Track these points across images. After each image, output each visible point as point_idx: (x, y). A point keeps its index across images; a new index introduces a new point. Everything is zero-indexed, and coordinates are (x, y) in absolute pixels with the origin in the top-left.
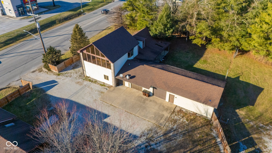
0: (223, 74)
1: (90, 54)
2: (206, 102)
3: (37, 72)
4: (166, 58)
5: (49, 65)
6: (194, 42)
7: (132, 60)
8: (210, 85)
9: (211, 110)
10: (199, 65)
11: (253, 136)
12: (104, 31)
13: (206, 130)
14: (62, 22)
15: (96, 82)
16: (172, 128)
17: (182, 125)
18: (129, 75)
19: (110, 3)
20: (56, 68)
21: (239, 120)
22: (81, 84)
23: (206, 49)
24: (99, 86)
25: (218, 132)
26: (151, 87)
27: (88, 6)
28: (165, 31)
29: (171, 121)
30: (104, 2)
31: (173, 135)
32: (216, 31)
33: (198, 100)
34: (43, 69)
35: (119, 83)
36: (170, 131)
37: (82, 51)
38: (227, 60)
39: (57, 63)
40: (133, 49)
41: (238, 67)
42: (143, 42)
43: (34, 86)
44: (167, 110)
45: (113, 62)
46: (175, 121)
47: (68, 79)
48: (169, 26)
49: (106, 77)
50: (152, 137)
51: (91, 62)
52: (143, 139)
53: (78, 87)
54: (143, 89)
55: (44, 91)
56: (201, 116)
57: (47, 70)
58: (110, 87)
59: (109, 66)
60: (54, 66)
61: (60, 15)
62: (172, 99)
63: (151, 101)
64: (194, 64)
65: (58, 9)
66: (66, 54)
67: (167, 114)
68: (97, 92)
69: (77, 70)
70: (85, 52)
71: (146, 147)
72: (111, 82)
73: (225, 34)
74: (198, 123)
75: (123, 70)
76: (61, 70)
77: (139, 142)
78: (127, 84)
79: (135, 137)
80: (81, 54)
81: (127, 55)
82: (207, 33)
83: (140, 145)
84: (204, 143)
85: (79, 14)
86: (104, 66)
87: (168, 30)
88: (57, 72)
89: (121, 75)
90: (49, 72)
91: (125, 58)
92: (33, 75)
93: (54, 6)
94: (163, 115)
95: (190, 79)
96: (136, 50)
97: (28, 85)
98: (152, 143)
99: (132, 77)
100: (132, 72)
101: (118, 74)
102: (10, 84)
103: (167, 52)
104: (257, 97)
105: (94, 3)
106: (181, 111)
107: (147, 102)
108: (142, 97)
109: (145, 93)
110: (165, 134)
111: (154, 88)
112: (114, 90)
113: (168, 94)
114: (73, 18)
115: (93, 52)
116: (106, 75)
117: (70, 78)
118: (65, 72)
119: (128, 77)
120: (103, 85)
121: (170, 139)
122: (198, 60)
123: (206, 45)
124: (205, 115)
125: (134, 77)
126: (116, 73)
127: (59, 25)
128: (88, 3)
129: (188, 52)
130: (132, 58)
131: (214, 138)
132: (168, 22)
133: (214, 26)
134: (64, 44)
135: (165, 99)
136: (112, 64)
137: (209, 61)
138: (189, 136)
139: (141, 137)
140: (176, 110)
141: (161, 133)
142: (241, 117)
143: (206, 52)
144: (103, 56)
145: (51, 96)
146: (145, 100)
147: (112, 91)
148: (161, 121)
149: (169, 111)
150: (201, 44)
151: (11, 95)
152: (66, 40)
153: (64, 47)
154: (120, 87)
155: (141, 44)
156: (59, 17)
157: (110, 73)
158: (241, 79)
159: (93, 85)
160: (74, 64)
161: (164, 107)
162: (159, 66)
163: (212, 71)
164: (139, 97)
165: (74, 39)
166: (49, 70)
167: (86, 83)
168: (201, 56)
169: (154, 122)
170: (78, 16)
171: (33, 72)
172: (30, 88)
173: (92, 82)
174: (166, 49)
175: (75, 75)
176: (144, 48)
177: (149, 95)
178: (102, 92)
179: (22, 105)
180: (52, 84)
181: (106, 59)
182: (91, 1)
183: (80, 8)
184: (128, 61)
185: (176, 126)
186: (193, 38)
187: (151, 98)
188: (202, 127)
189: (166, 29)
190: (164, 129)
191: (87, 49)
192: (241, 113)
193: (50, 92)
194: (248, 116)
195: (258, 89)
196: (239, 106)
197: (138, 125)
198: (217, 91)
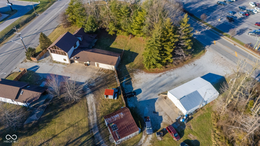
0: (122, 49)
1: (54, 49)
2: (111, 64)
3: (24, 62)
4: (96, 43)
5: (31, 58)
6: (110, 33)
7: (77, 49)
8: (113, 57)
9: (114, 67)
10: (113, 46)
11: (130, 74)
12: (56, 29)
13: (112, 75)
14: (24, 25)
15: (60, 63)
16: (99, 77)
17: (103, 75)
18: (76, 57)
19: (55, 2)
20: (36, 59)
21: (126, 69)
22: (52, 65)
23: (117, 36)
24: (61, 65)
26: (88, 61)
27: (39, 8)
28: (92, 29)
29: (98, 74)
30: (50, 2)
31: (99, 80)
32: (118, 27)
33: (108, 64)
34: (27, 60)
35: (72, 62)
36: (97, 78)
38: (127, 41)
39: (35, 56)
40: (76, 43)
41: (131, 44)
42: (81, 38)
43: (27, 70)
44: (96, 70)
45: (67, 52)
46: (100, 74)
47: (44, 64)
48: (94, 26)
49: (65, 60)
50: (90, 82)
51: (55, 53)
52: (86, 83)
53: (51, 67)
54: (85, 63)
55: (34, 72)
56: (111, 70)
57: (30, 61)
58: (68, 64)
59: (65, 55)
60: (34, 58)
61: (20, 19)
62: (98, 65)
63: (89, 68)
64: (110, 45)
65: (16, 14)
66: (38, 49)
67: (96, 72)
68: (62, 68)
69: (47, 58)
70: (51, 49)
71: (88, 85)
72: (68, 62)
73: (123, 28)
74: (109, 73)
75: (72, 56)
76: (38, 60)
77: (85, 84)
78: (76, 62)
79: (83, 83)
80: (49, 50)
81: (73, 47)
82: (114, 29)
83: (85, 86)
84: (111, 80)
85: (34, 16)
86: (62, 54)
87: (94, 28)
88: (37, 61)
89: (72, 58)
90: (31, 61)
91: (73, 49)
92: (23, 65)
93: (12, 11)
94: (95, 73)
95: (105, 55)
96: (78, 44)
97: (25, 70)
98: (90, 84)
99: (78, 58)
100: (77, 55)
101: (71, 58)
102: (12, 71)
103: (96, 40)
104: (135, 58)
105: (42, 4)
106: (103, 69)
107: (87, 68)
108: (85, 67)
109: (86, 64)
110: (95, 80)
111: (89, 61)
112: (70, 65)
113: (96, 63)
114: (30, 21)
115: (55, 49)
116: (65, 58)
117: (45, 63)
118: (41, 60)
119: (76, 58)
120: (64, 64)
121: (98, 81)
122: (112, 43)
123: (116, 34)
124: (112, 69)
125: (79, 58)
127: (23, 27)
128: (38, 5)
129: (108, 39)
130: (76, 48)
131: (115, 77)
132: (92, 25)
133: (118, 24)
134: (33, 42)
135: (95, 66)
136: (67, 54)
137: (118, 43)
138: (105, 79)
139: (86, 82)
140: (100, 69)
141: (94, 79)
142: (127, 67)
143: (117, 38)
144: (60, 50)
145: (39, 73)
146: (86, 67)
147: (69, 66)
148: (94, 75)
149: (97, 71)
150: (113, 34)
151: (19, 76)
152: (33, 39)
153: (34, 44)
154: (73, 63)
155: (80, 39)
156: (21, 21)
157: (66, 57)
158: (130, 51)
159: (59, 65)
160: (45, 55)
161: (95, 69)
162: (91, 50)
163: (118, 48)
164: (83, 67)
166: (31, 60)
167: (54, 64)
168: (114, 40)
169: (91, 76)
170: (34, 18)
171: (22, 63)
172: (26, 72)
173: (58, 63)
174: (96, 38)
175: (47, 61)
176: (82, 41)
177: (88, 65)
178: (64, 68)
179: (26, 80)
180: (37, 67)
181: (63, 51)
182: (39, 3)
183: (33, 11)
184: (75, 50)
185: (100, 76)
186: (109, 31)
187: (89, 66)
188: (111, 74)
189: (93, 28)
190: (95, 78)
191: (52, 47)
192: (127, 66)
193: (38, 71)
194: (130, 67)
195: (136, 54)
196: (128, 63)
197: (84, 79)
198: (115, 59)
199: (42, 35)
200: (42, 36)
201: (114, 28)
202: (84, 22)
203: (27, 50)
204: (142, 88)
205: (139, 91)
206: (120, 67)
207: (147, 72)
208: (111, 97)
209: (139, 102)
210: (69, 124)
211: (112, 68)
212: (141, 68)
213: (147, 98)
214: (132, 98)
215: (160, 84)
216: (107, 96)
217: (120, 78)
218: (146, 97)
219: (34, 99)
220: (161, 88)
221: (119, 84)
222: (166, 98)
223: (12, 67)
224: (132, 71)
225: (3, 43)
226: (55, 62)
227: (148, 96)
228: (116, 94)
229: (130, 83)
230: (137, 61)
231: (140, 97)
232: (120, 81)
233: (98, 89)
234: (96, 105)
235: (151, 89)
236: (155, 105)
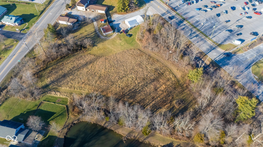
0: (108, 5)
4: (96, 2)
5: (68, 8)
10: (103, 3)
17: (100, 15)
20: (70, 9)
24: (82, 11)
25: (105, 16)
26: (93, 9)
31: (98, 17)
33: (102, 10)
35: (86, 10)
38: (111, 1)
39: (70, 8)
40: (88, 2)
41: (112, 3)
47: (74, 11)
49: (83, 9)
50: (94, 17)
51: (79, 6)
57: (67, 10)
59: (84, 6)
62: (97, 11)
66: (71, 5)
67: (97, 14)
69: (75, 9)
71: (94, 19)
72: (85, 10)
74: (102, 14)
78: (88, 10)
80: (76, 5)
86: (82, 6)
89: (87, 8)
91: (86, 4)
92: (65, 11)
97: (67, 13)
99: (89, 8)
100: (89, 7)
106: (100, 13)
107: (93, 13)
113: (97, 10)
118: (73, 9)
137: (107, 2)
139: (92, 18)
144: (81, 4)
147: (85, 12)
157: (84, 8)
158: (112, 5)
160: (74, 7)
162: (94, 5)
164: (91, 12)
177: (93, 11)
178: (83, 13)
180: (71, 12)
181: (83, 5)
184: (87, 5)
190: (96, 16)
191: (78, 3)
192: (110, 12)
193: (72, 14)
194: (112, 12)
195: (115, 7)
196: (110, 11)
197: (92, 16)
198: (105, 8)
203: (66, 5)
204: (116, 20)
205: (114, 21)
206: (107, 12)
207: (119, 14)
208: (103, 22)
211: (103, 12)
212: (116, 12)
214: (111, 23)
216: (102, 22)
217: (107, 16)
218: (117, 23)
219: (74, 22)
221: (106, 18)
222: (124, 23)
223: (61, 12)
224: (112, 14)
225: (52, 2)
226: (79, 10)
228: (105, 21)
229: (111, 18)
230: (114, 10)
231: (115, 23)
232: (107, 17)
233: (97, 20)
234: (98, 25)
236: (120, 25)
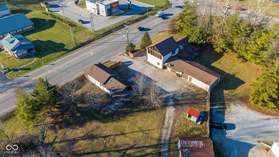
0: (225, 71)
1: (152, 50)
2: (206, 83)
3: (122, 55)
4: (196, 57)
5: (129, 53)
6: (216, 50)
7: (174, 56)
8: (211, 75)
9: (208, 87)
10: (215, 64)
11: (226, 102)
12: (161, 33)
13: (203, 96)
14: (133, 23)
15: (152, 65)
16: (187, 92)
17: (192, 92)
18: (171, 64)
19: (168, 8)
20: (133, 55)
21: (223, 94)
22: (145, 65)
23: (223, 55)
24: (154, 67)
25: (208, 98)
26: (181, 72)
27: (152, 11)
28: (198, 41)
29: (187, 89)
30: (163, 8)
31: (186, 95)
32: (230, 45)
33: (203, 81)
34: (125, 54)
35: (164, 67)
36: (185, 93)
37: (148, 48)
38: (234, 64)
39: (133, 52)
40: (175, 50)
41: (238, 69)
42: (183, 46)
43: (122, 63)
44: (187, 84)
45: (163, 56)
46: (189, 90)
47: (138, 62)
48: (200, 38)
49: (158, 64)
50: (176, 94)
51: (152, 54)
52: (172, 94)
53: (143, 66)
54: (177, 72)
55: (127, 66)
56: (203, 90)
57: (127, 55)
58: (159, 69)
59: (161, 58)
60: (131, 54)
61: (133, 17)
62: (190, 79)
63: (180, 79)
64: (212, 63)
65: (131, 12)
66: (138, 47)
67: (186, 86)
68: (152, 70)
69: (143, 57)
70: (150, 49)
71: (172, 97)
72: (160, 66)
73: (235, 47)
74: (201, 92)
75: (168, 61)
76: (134, 56)
77: (169, 95)
78: (169, 69)
79: (168, 93)
80: (147, 49)
81: (171, 53)
83: (170, 96)
84: (200, 100)
85: (145, 17)
86: (158, 57)
87: (200, 40)
88: (133, 57)
89: (166, 64)
90: (128, 56)
91: (170, 55)
92: (120, 57)
93: (129, 9)
94: (184, 86)
95: (202, 71)
96: (177, 51)
97: (120, 62)
98: (175, 96)
99: (172, 65)
100: (172, 63)
101: (165, 63)
102: (109, 60)
103: (197, 54)
104: (239, 85)
105: (156, 8)
106: (194, 86)
107: (178, 79)
108: (175, 77)
109: (177, 75)
110: (182, 94)
111: (182, 73)
112: (161, 71)
113: (189, 76)
114: (141, 21)
115: (154, 50)
116: (159, 62)
117: (139, 61)
118: (137, 58)
119: (170, 65)
120: (156, 67)
121: (184, 96)
122: (215, 61)
123: (223, 52)
124: (205, 89)
125: (173, 65)
126: (164, 62)
127: (132, 25)
128: (152, 8)
129: (211, 55)
130: (174, 55)
131: (206, 99)
132: (200, 36)
133: (230, 42)
134: (135, 40)
135: (187, 79)
136: (162, 57)
137: (222, 63)
138: (194, 97)
139: (171, 93)
140: (192, 85)
141: (181, 93)
142: (224, 93)
143: (223, 57)
144: (158, 52)
145: (130, 69)
146: (177, 78)
147: (160, 71)
148: (182, 89)
149: (187, 85)
150: (219, 52)
151: (113, 66)
152: (136, 37)
153: (135, 42)
154: (165, 70)
155: (181, 47)
156: (132, 19)
157: (161, 61)
158: (236, 76)
159: (151, 67)
160: (142, 54)
161: (186, 83)
162: (188, 62)
163: (221, 69)
164: (174, 76)
165: (144, 39)
166: (129, 55)
167: (147, 65)
168: (219, 59)
169: (178, 88)
170: (145, 19)
171: (120, 55)
172: (120, 64)
173: (150, 65)
174: (198, 51)
175: (142, 60)
176: (182, 50)
177: (179, 76)
178: (155, 71)
179: (118, 71)
180: (130, 63)
181: (160, 54)
182: (154, 6)
183: (146, 12)
184: (171, 56)
185: (189, 92)
186: (216, 47)
187: (180, 78)
188: (202, 94)
189: (199, 40)
190: (183, 92)
192: (226, 92)
193: (129, 67)
194: (229, 94)
195: (242, 82)
196: (227, 89)
197: (170, 89)
198: (214, 79)
199: (146, 33)
200: (146, 35)
201: (224, 45)
202: (192, 31)
203: (129, 45)
204: (237, 125)
205: (232, 127)
206: (216, 90)
208: (194, 119)
209: (228, 139)
210: (141, 128)
211: (206, 87)
212: (244, 100)
213: (241, 139)
214: (219, 131)
215: (265, 129)
216: (190, 116)
217: (213, 101)
218: (240, 137)
219: (118, 89)
220: (264, 135)
221: (208, 108)
222: (268, 150)
223: (111, 56)
224: (230, 100)
225: (111, 34)
226: (148, 63)
227: (243, 137)
228: (202, 118)
229: (223, 113)
230: (240, 90)
231: (230, 134)
232: (211, 105)
233: (181, 105)
234: (175, 121)
235: (249, 130)
236: (249, 152)
